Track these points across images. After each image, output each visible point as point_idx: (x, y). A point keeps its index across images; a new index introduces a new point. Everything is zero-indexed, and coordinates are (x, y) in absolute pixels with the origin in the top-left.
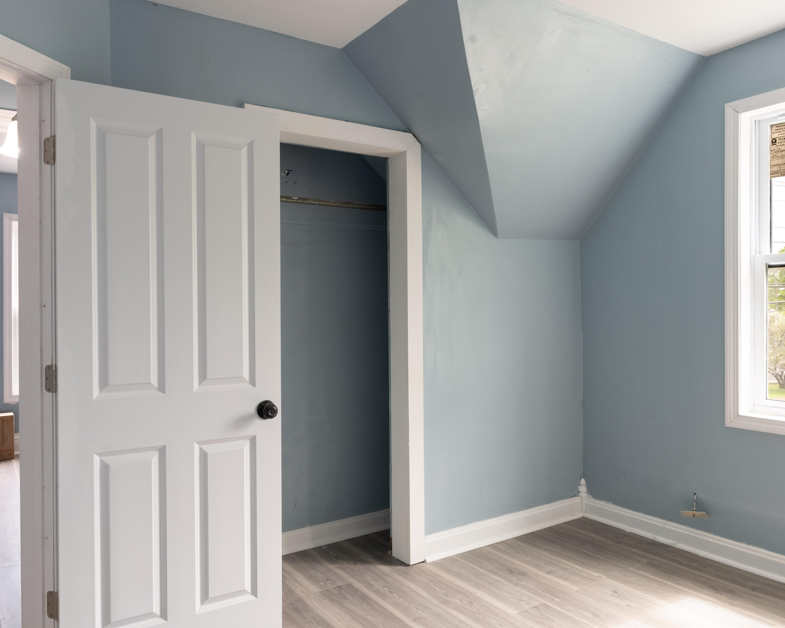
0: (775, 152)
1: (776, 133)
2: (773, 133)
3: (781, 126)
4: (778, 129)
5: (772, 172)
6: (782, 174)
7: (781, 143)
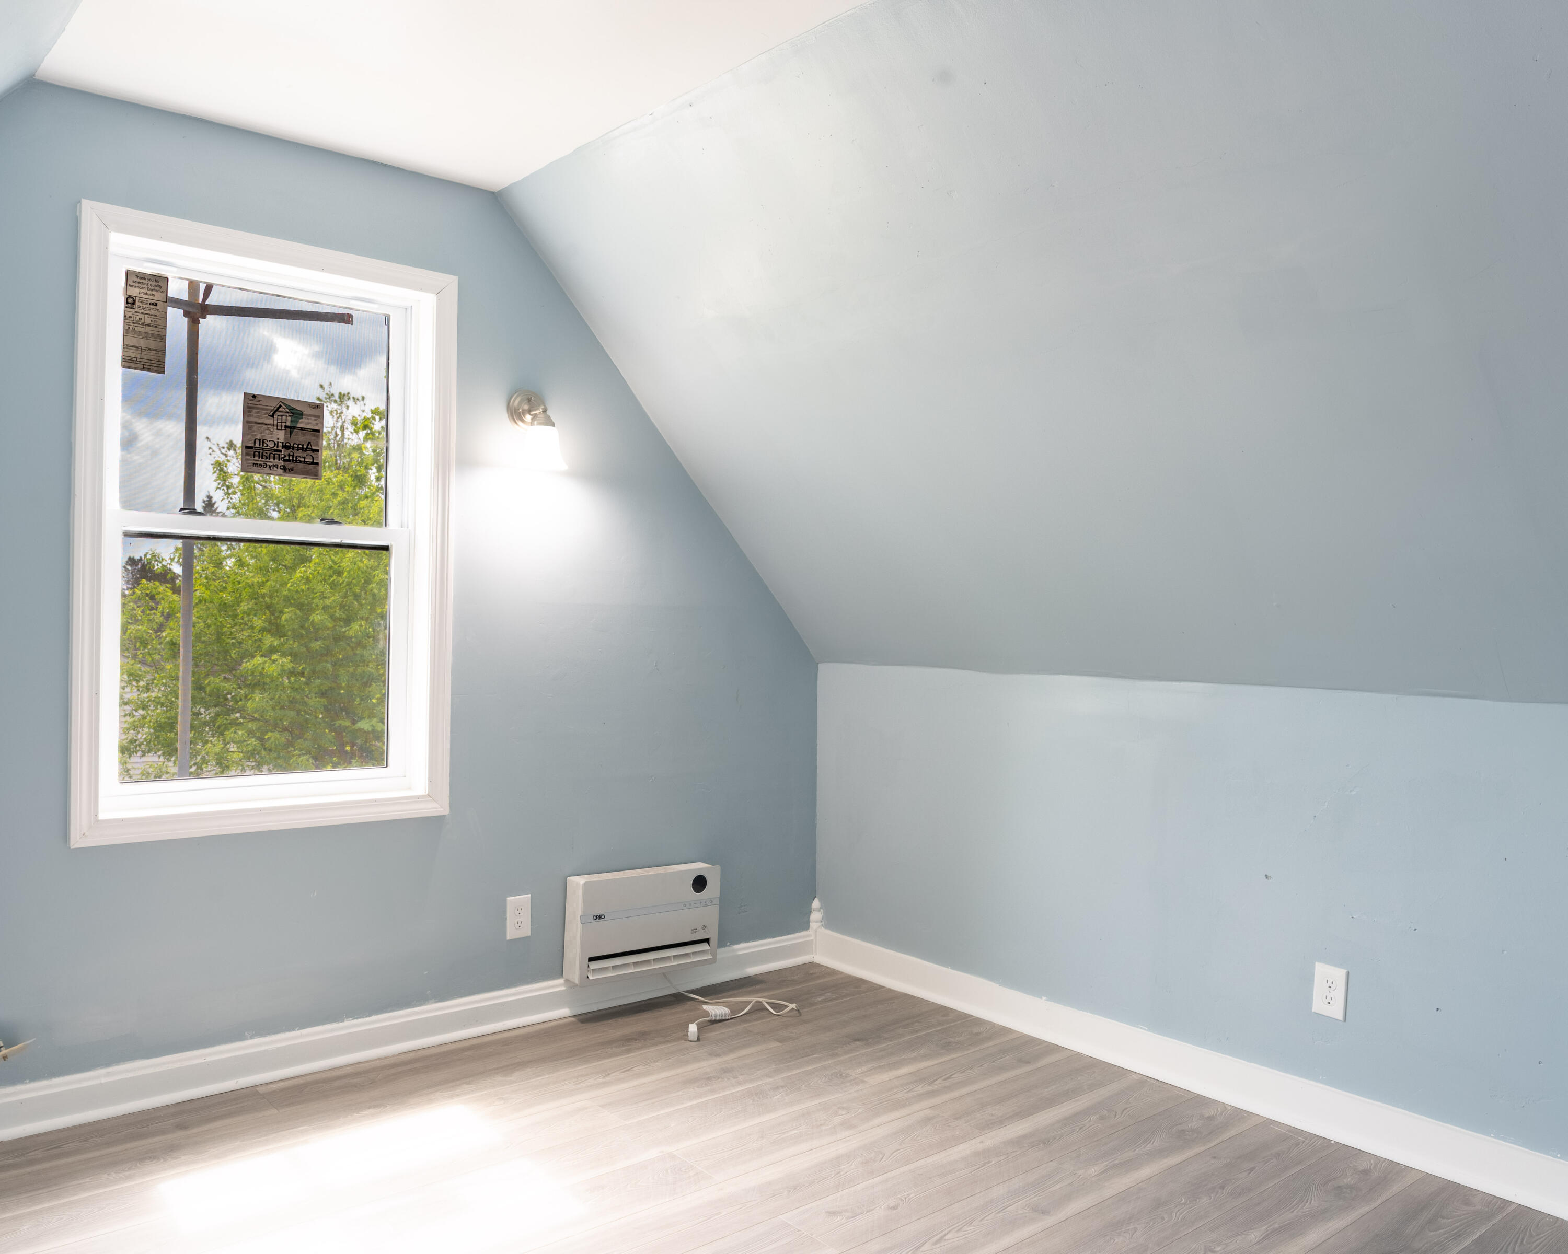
0: (133, 323)
1: (135, 287)
2: (130, 285)
3: (145, 279)
4: (139, 283)
5: (126, 358)
6: (145, 366)
7: (144, 309)
